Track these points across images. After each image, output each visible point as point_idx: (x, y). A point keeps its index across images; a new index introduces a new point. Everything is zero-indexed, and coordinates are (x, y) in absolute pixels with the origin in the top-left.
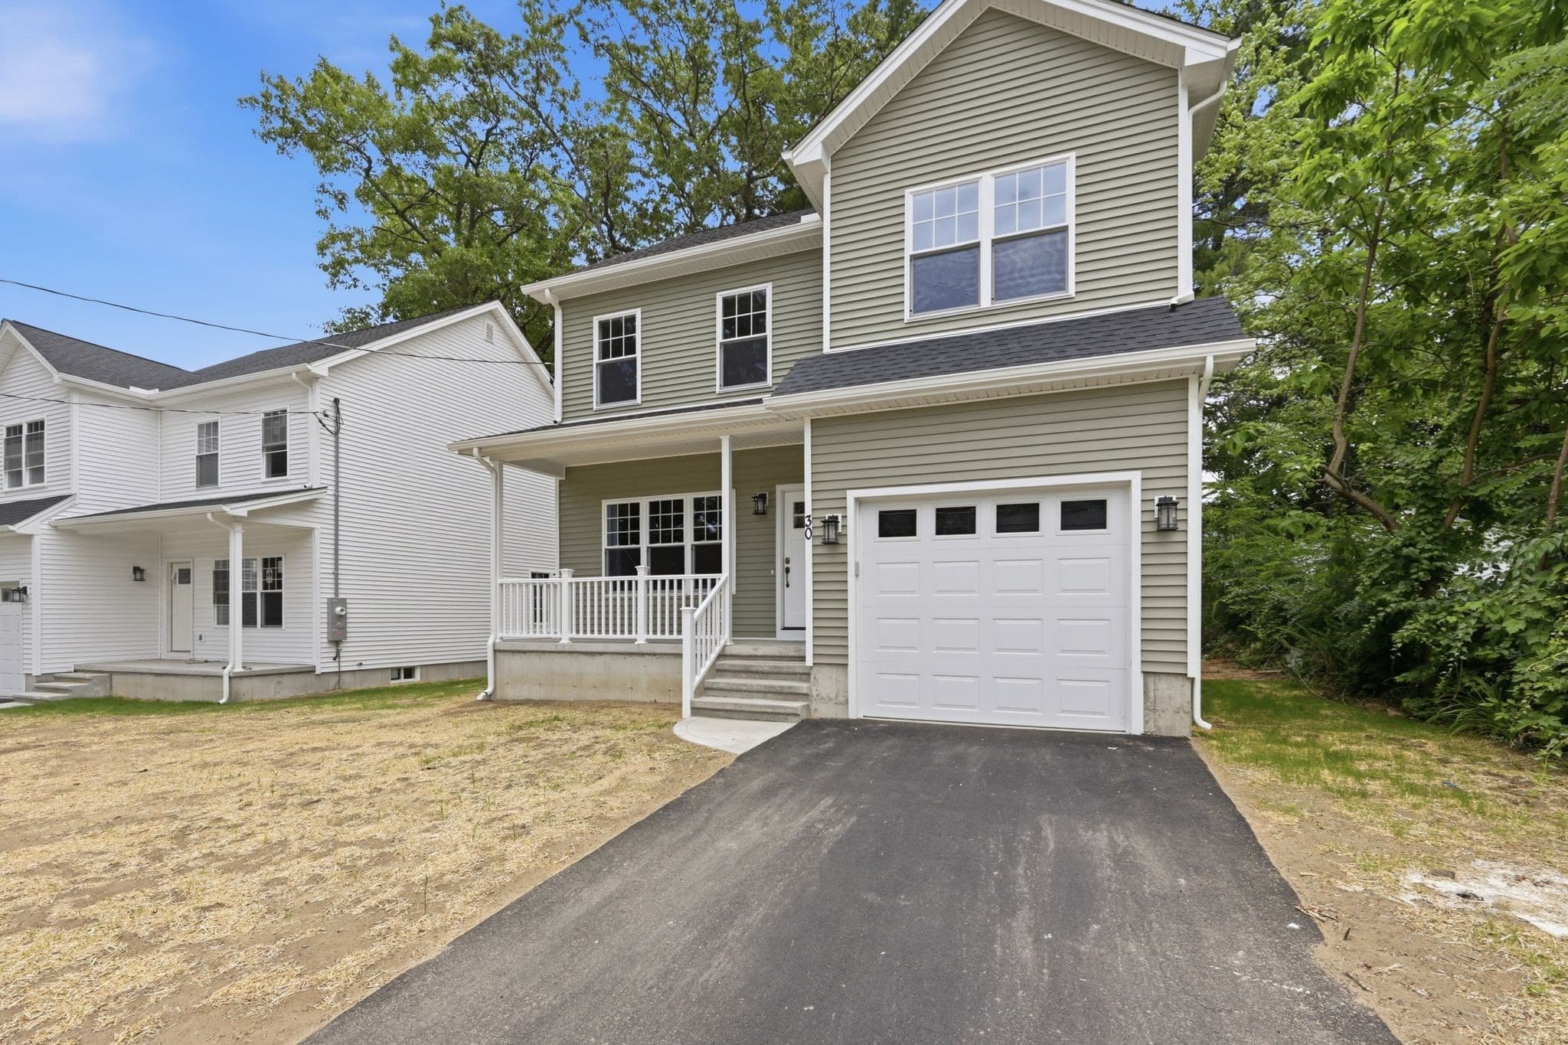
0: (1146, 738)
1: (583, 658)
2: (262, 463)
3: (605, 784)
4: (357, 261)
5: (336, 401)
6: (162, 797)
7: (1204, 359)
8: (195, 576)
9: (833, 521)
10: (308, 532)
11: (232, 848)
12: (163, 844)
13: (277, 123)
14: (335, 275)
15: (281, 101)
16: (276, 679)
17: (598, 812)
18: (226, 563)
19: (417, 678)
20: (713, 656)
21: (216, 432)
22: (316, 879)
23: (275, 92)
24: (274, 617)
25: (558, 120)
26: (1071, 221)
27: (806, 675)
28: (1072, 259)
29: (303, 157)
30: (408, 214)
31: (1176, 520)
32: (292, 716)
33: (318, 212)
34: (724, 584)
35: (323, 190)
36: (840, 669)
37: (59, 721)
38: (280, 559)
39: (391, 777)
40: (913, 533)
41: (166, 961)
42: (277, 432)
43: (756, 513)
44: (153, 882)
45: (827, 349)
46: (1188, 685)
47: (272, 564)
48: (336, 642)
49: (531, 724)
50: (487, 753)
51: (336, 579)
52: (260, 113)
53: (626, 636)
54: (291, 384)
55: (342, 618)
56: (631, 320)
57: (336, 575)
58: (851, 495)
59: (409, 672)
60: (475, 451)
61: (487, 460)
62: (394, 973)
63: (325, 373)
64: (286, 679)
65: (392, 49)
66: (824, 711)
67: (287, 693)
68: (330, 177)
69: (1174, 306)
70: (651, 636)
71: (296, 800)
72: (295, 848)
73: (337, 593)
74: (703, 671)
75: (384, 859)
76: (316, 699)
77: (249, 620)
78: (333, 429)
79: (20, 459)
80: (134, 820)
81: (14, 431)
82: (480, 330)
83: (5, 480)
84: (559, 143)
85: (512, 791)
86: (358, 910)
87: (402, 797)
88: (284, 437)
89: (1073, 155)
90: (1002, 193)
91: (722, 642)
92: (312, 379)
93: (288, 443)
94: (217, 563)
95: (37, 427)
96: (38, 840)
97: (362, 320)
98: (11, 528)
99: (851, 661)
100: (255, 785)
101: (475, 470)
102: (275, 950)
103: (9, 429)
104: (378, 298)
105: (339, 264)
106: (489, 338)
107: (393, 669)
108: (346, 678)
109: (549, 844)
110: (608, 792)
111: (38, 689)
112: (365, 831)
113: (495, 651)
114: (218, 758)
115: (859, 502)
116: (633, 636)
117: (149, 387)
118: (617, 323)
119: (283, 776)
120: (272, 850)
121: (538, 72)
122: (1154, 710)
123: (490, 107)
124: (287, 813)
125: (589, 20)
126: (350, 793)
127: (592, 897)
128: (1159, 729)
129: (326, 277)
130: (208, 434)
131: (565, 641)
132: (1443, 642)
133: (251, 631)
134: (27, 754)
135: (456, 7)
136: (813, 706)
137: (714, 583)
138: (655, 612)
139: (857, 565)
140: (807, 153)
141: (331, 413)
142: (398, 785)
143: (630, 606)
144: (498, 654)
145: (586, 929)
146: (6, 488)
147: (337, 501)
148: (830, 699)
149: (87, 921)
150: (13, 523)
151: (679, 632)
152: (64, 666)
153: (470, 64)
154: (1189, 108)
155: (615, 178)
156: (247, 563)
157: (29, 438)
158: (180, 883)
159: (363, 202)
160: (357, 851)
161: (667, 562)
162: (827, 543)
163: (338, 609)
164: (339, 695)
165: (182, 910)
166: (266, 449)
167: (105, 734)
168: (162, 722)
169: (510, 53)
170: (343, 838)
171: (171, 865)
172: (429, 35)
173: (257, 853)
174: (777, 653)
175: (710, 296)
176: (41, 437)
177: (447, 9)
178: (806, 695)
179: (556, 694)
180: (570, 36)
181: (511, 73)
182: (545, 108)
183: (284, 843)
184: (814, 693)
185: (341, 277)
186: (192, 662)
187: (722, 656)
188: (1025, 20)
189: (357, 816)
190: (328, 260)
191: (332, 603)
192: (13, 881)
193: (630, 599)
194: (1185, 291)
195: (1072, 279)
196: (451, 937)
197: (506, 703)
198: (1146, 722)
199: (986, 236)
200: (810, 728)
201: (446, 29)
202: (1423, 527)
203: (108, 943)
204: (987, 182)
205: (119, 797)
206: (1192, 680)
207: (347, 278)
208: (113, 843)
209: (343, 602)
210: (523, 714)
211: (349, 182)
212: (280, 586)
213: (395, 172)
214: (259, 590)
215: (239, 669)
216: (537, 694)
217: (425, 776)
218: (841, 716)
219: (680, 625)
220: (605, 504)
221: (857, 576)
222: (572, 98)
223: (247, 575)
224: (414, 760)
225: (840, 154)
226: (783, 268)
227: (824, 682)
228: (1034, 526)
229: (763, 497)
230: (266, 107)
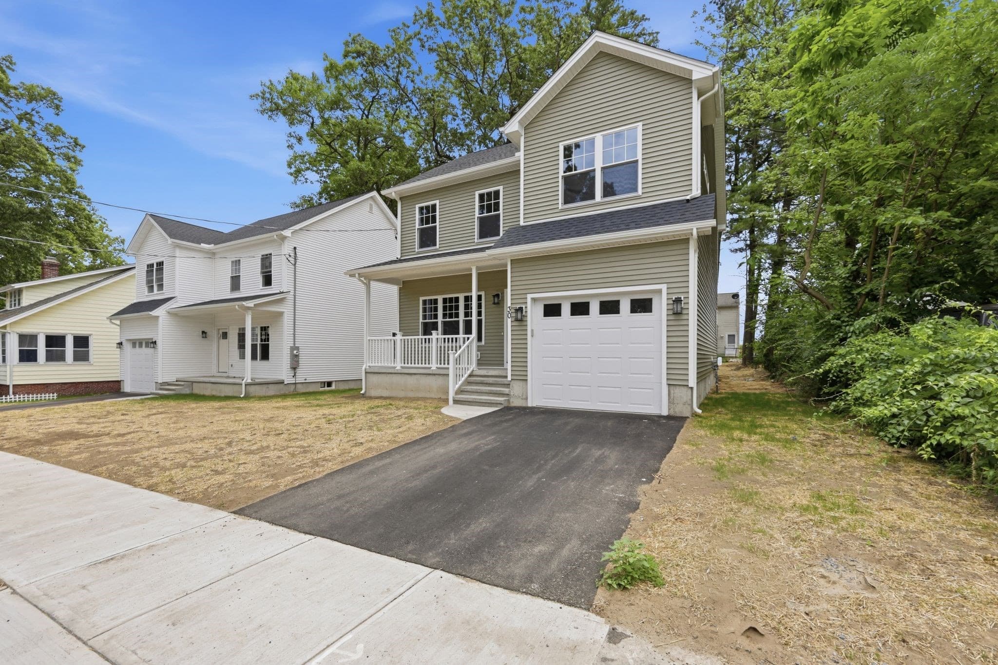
0: (669, 417)
1: (408, 376)
2: (260, 280)
3: (401, 430)
4: (308, 169)
5: (295, 248)
6: (221, 431)
7: (692, 229)
8: (229, 336)
9: (521, 309)
10: (281, 314)
11: (249, 448)
12: (222, 446)
13: (268, 105)
14: (296, 177)
15: (270, 94)
16: (266, 386)
17: (393, 439)
18: (244, 329)
19: (333, 387)
20: (466, 376)
21: (239, 263)
22: (279, 457)
23: (267, 90)
24: (265, 356)
25: (410, 87)
26: (639, 157)
27: (508, 385)
28: (640, 176)
29: (282, 120)
30: (332, 144)
31: (682, 308)
32: (274, 403)
33: (288, 146)
34: (473, 340)
35: (290, 135)
36: (524, 382)
37: (172, 403)
38: (268, 327)
39: (313, 426)
40: (560, 315)
41: (228, 477)
42: (268, 264)
43: (494, 303)
44: (221, 456)
45: (522, 223)
46: (690, 391)
47: (264, 329)
48: (294, 369)
49: (378, 407)
50: (355, 417)
51: (294, 337)
52: (260, 100)
53: (427, 365)
54: (274, 241)
55: (297, 356)
56: (434, 206)
57: (294, 334)
58: (529, 296)
59: (329, 384)
60: (357, 275)
61: (362, 279)
62: (304, 482)
63: (290, 235)
64: (270, 386)
65: (324, 60)
66: (516, 402)
67: (271, 393)
68: (294, 128)
69: (688, 201)
70: (439, 366)
71: (273, 433)
72: (272, 448)
73: (294, 344)
74: (460, 383)
75: (305, 452)
76: (284, 396)
77: (254, 357)
78: (293, 262)
79: (153, 280)
80: (210, 438)
81: (150, 266)
82: (366, 207)
83: (146, 289)
84: (411, 101)
85: (361, 432)
86: (294, 466)
87: (316, 433)
88: (270, 266)
89: (640, 124)
90: (606, 144)
91: (471, 369)
92: (284, 238)
93: (273, 269)
94: (240, 329)
95: (160, 264)
96: (176, 444)
97: (309, 201)
98: (150, 313)
99: (529, 378)
100: (257, 428)
101: (357, 285)
102: (264, 475)
103: (148, 266)
104: (318, 187)
105: (298, 172)
106: (371, 211)
107: (321, 382)
108: (299, 386)
109: (370, 448)
110: (401, 433)
111: (161, 389)
112: (298, 443)
113: (366, 373)
114: (242, 418)
115: (534, 300)
116: (430, 366)
117: (209, 244)
118: (427, 207)
119: (268, 425)
120: (262, 449)
121: (400, 63)
122: (674, 403)
123: (374, 85)
124: (269, 437)
125: (426, 36)
126: (295, 431)
127: (379, 464)
128: (675, 412)
129: (292, 178)
130: (236, 266)
131: (398, 368)
132: (844, 371)
133: (255, 362)
134: (163, 416)
135: (356, 35)
136: (511, 400)
137: (468, 339)
138: (441, 354)
139: (532, 331)
140: (512, 127)
141: (292, 255)
142: (315, 429)
143: (429, 351)
144: (368, 375)
145: (372, 473)
146: (146, 293)
147: (295, 298)
148: (519, 397)
149: (199, 466)
150: (151, 311)
151: (448, 364)
152: (171, 378)
153: (364, 63)
154: (698, 99)
155: (438, 120)
156: (253, 329)
157: (157, 270)
158: (230, 457)
159: (311, 140)
160: (296, 449)
161: (451, 328)
162: (517, 320)
163: (295, 352)
164: (295, 394)
165: (232, 464)
166: (262, 273)
167: (193, 409)
168: (217, 404)
169: (384, 55)
170: (290, 445)
171: (227, 452)
172: (343, 53)
173: (258, 449)
174: (497, 374)
175: (472, 193)
176: (162, 269)
177: (352, 37)
178: (508, 395)
179: (394, 394)
180: (415, 44)
181: (385, 65)
182: (403, 81)
183: (268, 447)
184: (512, 394)
185: (299, 178)
186: (228, 377)
187: (470, 376)
188: (617, 57)
189: (297, 439)
190: (293, 170)
191: (294, 348)
192: (172, 455)
193: (429, 347)
194: (696, 191)
195: (640, 186)
196: (325, 473)
197: (371, 398)
198: (669, 409)
199: (598, 165)
200: (508, 409)
201: (352, 47)
202: (845, 309)
203: (208, 471)
204: (599, 138)
205: (204, 431)
206: (692, 388)
207: (302, 178)
208: (206, 445)
209: (297, 348)
210: (377, 402)
211: (303, 129)
212: (268, 341)
213: (326, 122)
214: (259, 342)
215: (249, 381)
216: (385, 394)
217: (328, 426)
218: (524, 405)
219: (448, 360)
220: (421, 299)
221: (532, 336)
222: (418, 75)
223: (254, 335)
224: (324, 420)
225: (528, 126)
226: (508, 179)
227: (516, 389)
228: (617, 312)
229: (498, 295)
230: (263, 98)
